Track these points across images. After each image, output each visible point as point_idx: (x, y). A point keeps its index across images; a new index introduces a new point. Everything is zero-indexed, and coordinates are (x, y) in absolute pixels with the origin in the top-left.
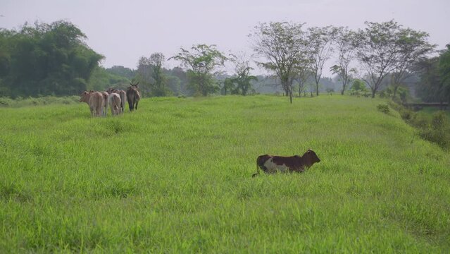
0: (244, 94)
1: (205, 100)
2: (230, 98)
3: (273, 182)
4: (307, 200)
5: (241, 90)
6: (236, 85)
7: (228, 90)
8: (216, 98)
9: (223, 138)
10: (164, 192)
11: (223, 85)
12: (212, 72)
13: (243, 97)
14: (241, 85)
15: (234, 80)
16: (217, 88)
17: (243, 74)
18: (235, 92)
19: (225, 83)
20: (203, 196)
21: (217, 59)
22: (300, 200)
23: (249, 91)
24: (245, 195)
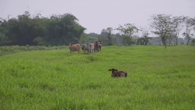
0: (146, 45)
1: (129, 47)
2: (140, 47)
3: (158, 82)
4: (172, 90)
5: (145, 43)
6: (143, 41)
7: (139, 43)
8: (134, 47)
9: (137, 63)
10: (112, 87)
11: (137, 41)
12: (132, 36)
13: (145, 46)
14: (145, 41)
15: (142, 39)
16: (135, 42)
17: (145, 36)
18: (142, 44)
19: (138, 40)
20: (128, 88)
21: (134, 30)
22: (170, 90)
23: (148, 44)
24: (146, 88)
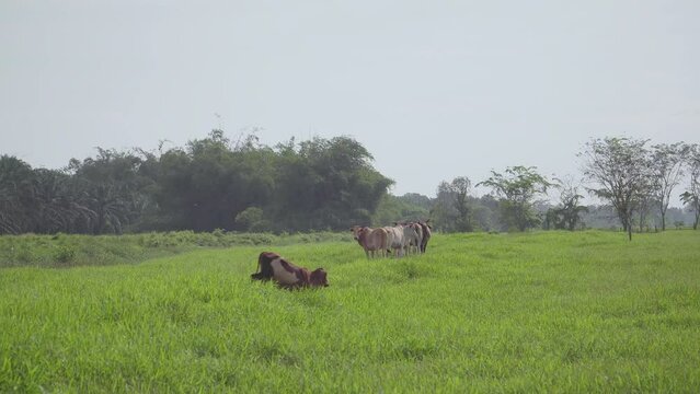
0: (571, 229)
1: (522, 237)
2: (553, 234)
3: (607, 339)
4: (650, 361)
5: (568, 224)
6: (561, 217)
7: (551, 224)
8: (537, 234)
9: (546, 283)
10: (470, 353)
11: (544, 217)
12: (531, 202)
13: (570, 233)
14: (567, 217)
15: (558, 211)
16: (537, 221)
17: (570, 204)
18: (560, 226)
19: (548, 215)
20: (520, 357)
21: (537, 185)
22: (641, 362)
23: (578, 225)
24: (571, 357)
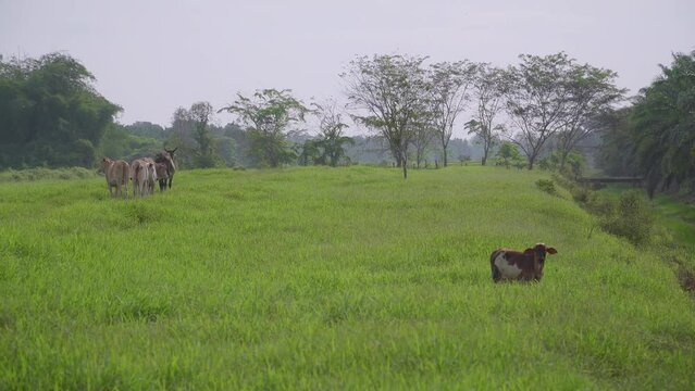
0: (333, 164)
1: (274, 173)
2: (312, 170)
3: (378, 297)
4: (429, 322)
5: (329, 159)
6: (322, 150)
7: (309, 158)
8: (294, 171)
9: (302, 230)
10: (213, 313)
11: (301, 151)
12: (285, 131)
13: (332, 168)
14: (329, 150)
15: (317, 143)
16: (292, 155)
17: (332, 134)
18: (320, 161)
19: (305, 147)
20: (271, 319)
21: (292, 112)
22: (420, 324)
23: (342, 160)
24: (335, 317)
